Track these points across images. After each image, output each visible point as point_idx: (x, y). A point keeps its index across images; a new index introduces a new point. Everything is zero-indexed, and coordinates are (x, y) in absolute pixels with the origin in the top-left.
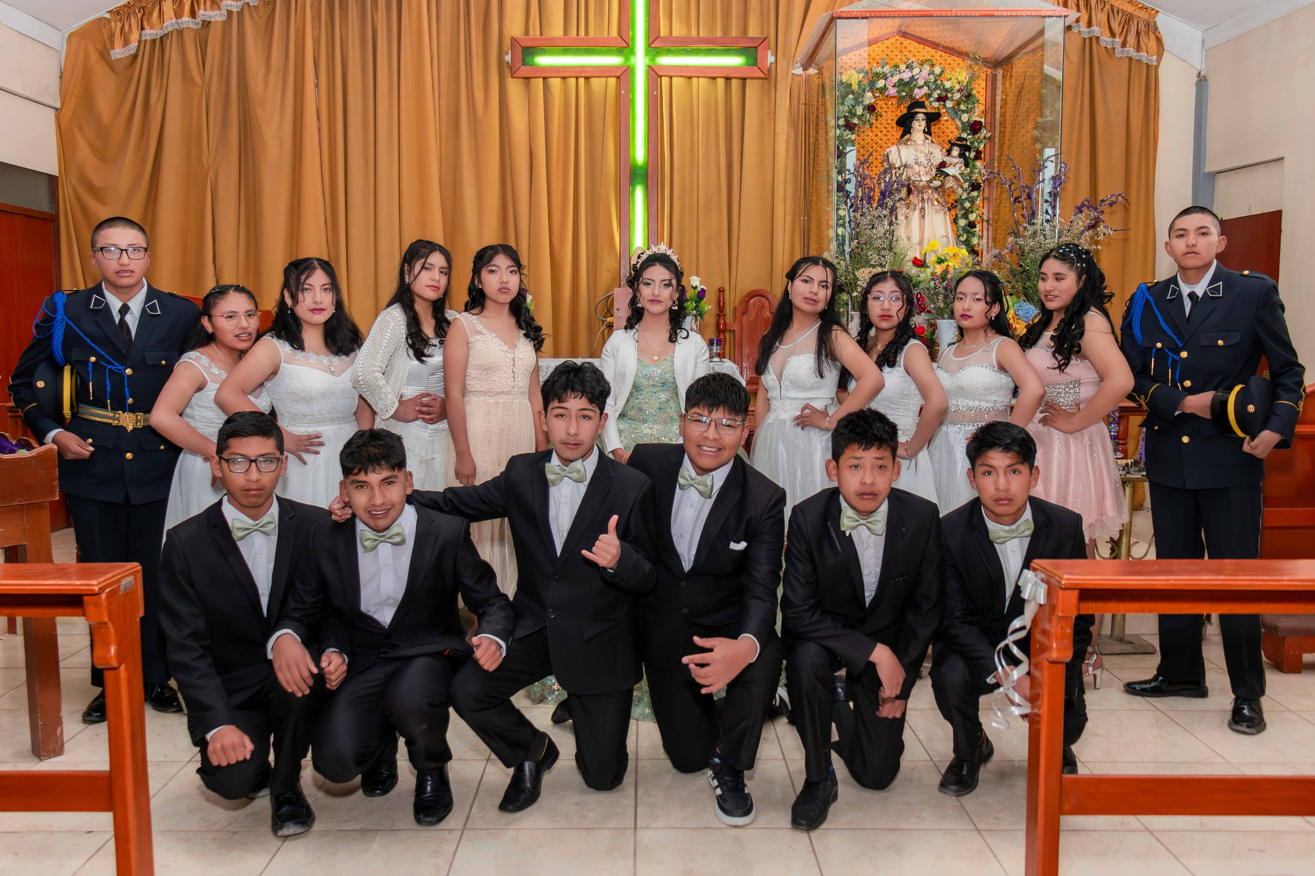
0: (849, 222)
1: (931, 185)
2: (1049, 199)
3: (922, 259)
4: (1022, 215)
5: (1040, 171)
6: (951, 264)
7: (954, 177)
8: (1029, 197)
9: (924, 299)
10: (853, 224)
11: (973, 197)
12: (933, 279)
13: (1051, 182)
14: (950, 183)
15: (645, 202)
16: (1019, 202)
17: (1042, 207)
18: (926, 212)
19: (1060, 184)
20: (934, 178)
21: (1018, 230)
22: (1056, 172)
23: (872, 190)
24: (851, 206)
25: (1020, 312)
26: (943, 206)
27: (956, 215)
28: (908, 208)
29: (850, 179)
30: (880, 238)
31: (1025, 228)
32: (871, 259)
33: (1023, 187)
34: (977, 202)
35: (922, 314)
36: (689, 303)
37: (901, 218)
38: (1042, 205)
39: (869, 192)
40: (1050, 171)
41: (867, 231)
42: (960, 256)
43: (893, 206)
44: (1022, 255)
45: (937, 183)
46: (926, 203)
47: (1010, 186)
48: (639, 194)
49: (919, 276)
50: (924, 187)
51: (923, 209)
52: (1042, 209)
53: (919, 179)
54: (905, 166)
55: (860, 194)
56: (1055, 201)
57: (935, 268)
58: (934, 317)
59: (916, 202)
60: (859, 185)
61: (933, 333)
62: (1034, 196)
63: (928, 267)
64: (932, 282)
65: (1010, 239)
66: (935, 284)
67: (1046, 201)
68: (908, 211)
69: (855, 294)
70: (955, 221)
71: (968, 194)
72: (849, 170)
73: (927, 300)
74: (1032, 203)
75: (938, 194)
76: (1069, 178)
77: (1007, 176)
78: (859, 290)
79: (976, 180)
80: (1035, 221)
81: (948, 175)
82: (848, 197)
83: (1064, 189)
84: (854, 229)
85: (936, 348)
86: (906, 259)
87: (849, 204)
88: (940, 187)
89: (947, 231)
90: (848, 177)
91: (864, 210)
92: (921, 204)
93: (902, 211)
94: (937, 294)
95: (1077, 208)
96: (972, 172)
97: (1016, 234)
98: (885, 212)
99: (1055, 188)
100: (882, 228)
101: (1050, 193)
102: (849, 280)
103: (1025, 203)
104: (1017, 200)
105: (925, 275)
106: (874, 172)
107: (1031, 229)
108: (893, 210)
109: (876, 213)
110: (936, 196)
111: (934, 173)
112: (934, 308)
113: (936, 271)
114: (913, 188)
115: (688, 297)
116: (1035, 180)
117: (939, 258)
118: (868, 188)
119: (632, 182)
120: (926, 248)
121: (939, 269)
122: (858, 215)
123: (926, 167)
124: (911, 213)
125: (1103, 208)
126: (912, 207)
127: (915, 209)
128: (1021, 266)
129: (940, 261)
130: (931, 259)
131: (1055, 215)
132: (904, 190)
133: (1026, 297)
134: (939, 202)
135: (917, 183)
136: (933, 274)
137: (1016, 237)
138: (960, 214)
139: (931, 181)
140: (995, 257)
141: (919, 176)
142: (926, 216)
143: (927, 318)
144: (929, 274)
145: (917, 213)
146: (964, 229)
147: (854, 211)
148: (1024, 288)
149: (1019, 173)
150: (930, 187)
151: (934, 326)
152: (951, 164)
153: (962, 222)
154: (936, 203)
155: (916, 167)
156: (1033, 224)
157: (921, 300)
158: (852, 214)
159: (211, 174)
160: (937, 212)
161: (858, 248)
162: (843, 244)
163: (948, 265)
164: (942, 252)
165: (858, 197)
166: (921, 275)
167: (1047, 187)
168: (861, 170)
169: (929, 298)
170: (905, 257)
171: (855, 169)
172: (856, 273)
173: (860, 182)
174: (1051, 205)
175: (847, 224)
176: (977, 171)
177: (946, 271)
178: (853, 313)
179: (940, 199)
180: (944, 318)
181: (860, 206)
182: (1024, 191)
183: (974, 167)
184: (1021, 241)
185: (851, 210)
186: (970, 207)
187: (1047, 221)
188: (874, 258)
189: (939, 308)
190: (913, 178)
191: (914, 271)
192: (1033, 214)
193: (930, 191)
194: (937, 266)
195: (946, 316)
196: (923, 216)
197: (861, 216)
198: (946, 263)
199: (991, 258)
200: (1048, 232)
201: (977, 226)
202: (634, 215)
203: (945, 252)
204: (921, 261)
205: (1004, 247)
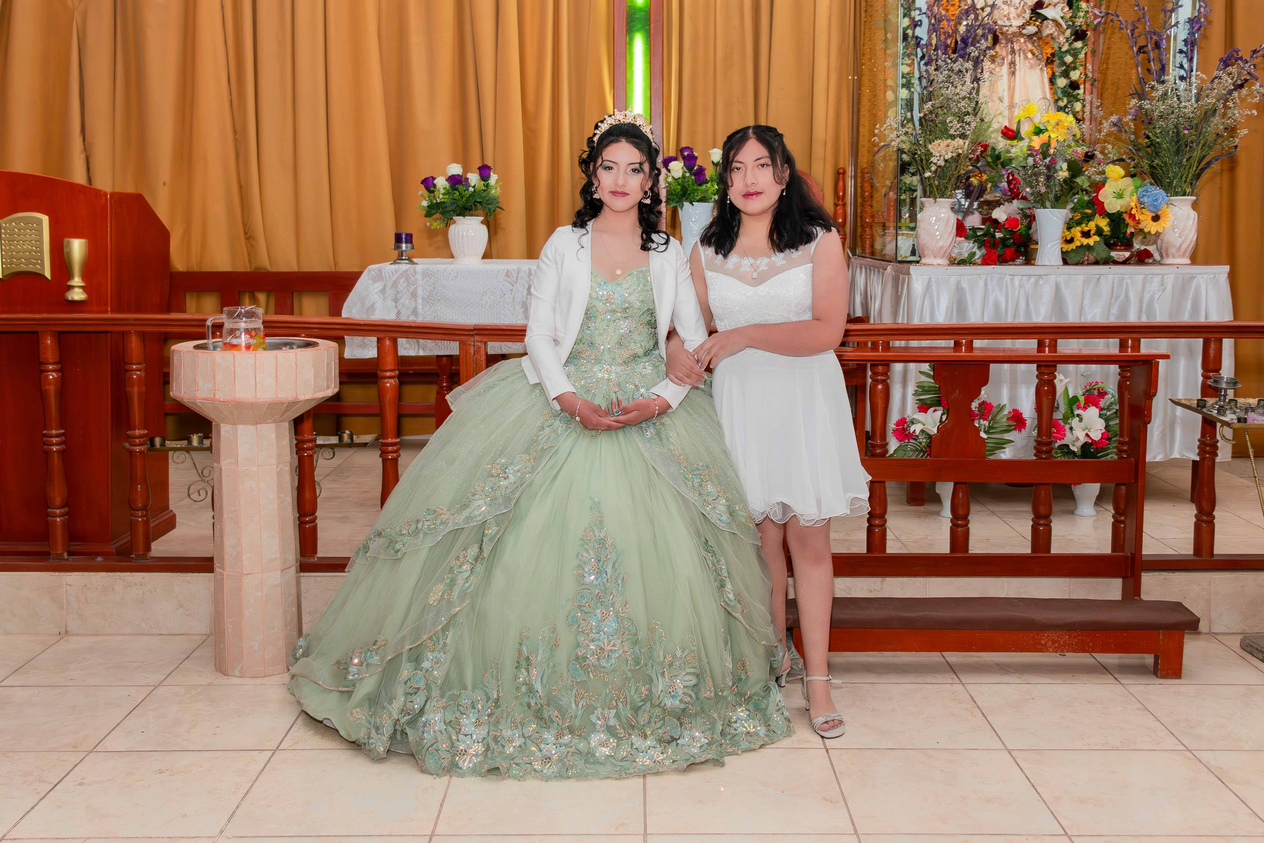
0: (920, 78)
1: (1024, 31)
2: (1185, 49)
3: (1014, 128)
4: (1148, 70)
5: (1172, 11)
6: (1053, 136)
7: (1054, 21)
8: (1157, 45)
9: (1018, 182)
10: (924, 81)
11: (1076, 49)
12: (1030, 155)
13: (1188, 26)
14: (1049, 29)
15: (646, 55)
16: (1144, 52)
17: (1175, 60)
18: (1017, 67)
19: (1199, 29)
20: (1028, 23)
21: (1143, 89)
22: (1192, 13)
23: (949, 36)
24: (923, 58)
25: (1146, 199)
26: (1039, 60)
27: (1053, 74)
28: (993, 61)
29: (920, 21)
30: (964, 98)
31: (1152, 88)
32: (951, 127)
33: (1150, 32)
34: (1082, 56)
35: (1015, 201)
36: (709, 185)
37: (986, 75)
38: (1174, 57)
39: (946, 39)
40: (1185, 12)
41: (943, 91)
42: (1066, 124)
43: (978, 58)
44: (1149, 123)
45: (1032, 29)
46: (1017, 56)
47: (1133, 30)
48: (639, 44)
49: (1008, 152)
50: (1014, 34)
51: (1013, 63)
52: (1174, 62)
53: (1008, 24)
54: (993, 6)
55: (934, 42)
56: (1192, 51)
57: (1031, 140)
58: (1030, 206)
59: (1004, 53)
60: (933, 29)
61: (1029, 227)
62: (1164, 44)
63: (1022, 139)
64: (1030, 161)
65: (1134, 102)
66: (1034, 160)
67: (1181, 52)
68: (993, 66)
69: (927, 174)
70: (1052, 81)
71: (1070, 44)
72: (920, 9)
73: (1022, 182)
74: (1160, 54)
75: (1033, 43)
76: (1210, 22)
77: (1126, 15)
78: (933, 168)
79: (1080, 26)
80: (1166, 78)
81: (1046, 18)
82: (918, 45)
83: (1205, 37)
84: (925, 88)
85: (1033, 247)
86: (991, 129)
87: (920, 54)
88: (1034, 35)
89: (1044, 92)
90: (917, 18)
91: (940, 62)
92: (1010, 57)
93: (987, 64)
94: (1037, 175)
95: (1221, 60)
96: (1074, 17)
97: (1141, 96)
98: (969, 65)
99: (1192, 34)
100: (965, 87)
101: (1185, 41)
102: (920, 156)
103: (1152, 55)
104: (1141, 49)
105: (1018, 149)
106: (950, 13)
107: (1161, 89)
108: (977, 62)
109: (956, 67)
110: (1030, 46)
111: (1028, 15)
112: (1032, 194)
113: (1033, 144)
114: (1000, 36)
115: (708, 178)
116: (1165, 22)
117: (1036, 128)
118: (945, 33)
119: (630, 31)
120: (1018, 113)
121: (1037, 142)
122: (931, 68)
123: (1017, 8)
124: (998, 69)
125: (1255, 61)
126: (998, 60)
127: (1003, 64)
128: (1148, 137)
129: (1038, 132)
130: (1026, 129)
131: (1192, 71)
132: (990, 37)
133: (1154, 179)
134: (1033, 54)
135: (1005, 29)
136: (1030, 148)
137: (1140, 99)
138: (1058, 71)
139: (1023, 27)
140: (1115, 125)
141: (1009, 19)
142: (1017, 73)
143: (1021, 207)
144: (1025, 149)
145: (1005, 69)
146: (1065, 93)
147: (926, 64)
148: (1151, 167)
149: (1144, 14)
150: (1021, 35)
151: (1032, 218)
152: (1050, 4)
153: (1062, 82)
154: (1030, 55)
155: (1005, 7)
156: (1163, 82)
157: (1014, 182)
158: (923, 68)
159: (77, 17)
160: (1031, 67)
161: (931, 112)
162: (912, 110)
163: (1049, 137)
164: (1039, 119)
165: (931, 44)
166: (1013, 150)
167: (1180, 33)
168: (936, 8)
169: (1024, 180)
170: (989, 127)
171: (928, 9)
172: (930, 147)
173: (933, 25)
174: (1187, 57)
175: (915, 81)
176: (1081, 14)
177: (1046, 145)
178: (923, 199)
179: (1035, 51)
180: (1045, 207)
181: (934, 58)
182: (1151, 38)
183: (1079, 9)
184: (1146, 104)
185: (923, 62)
186: (1072, 62)
187: (1182, 78)
188: (954, 126)
189: (1039, 194)
190: (1000, 22)
191: (1001, 144)
192: (1163, 69)
193: (1022, 40)
194: (1035, 138)
195: (1048, 204)
196: (1013, 73)
197: (936, 70)
198: (1046, 134)
199: (1110, 127)
200: (1181, 93)
201: (1082, 87)
202: (632, 72)
203: (1045, 119)
204: (1012, 131)
205: (1126, 113)
